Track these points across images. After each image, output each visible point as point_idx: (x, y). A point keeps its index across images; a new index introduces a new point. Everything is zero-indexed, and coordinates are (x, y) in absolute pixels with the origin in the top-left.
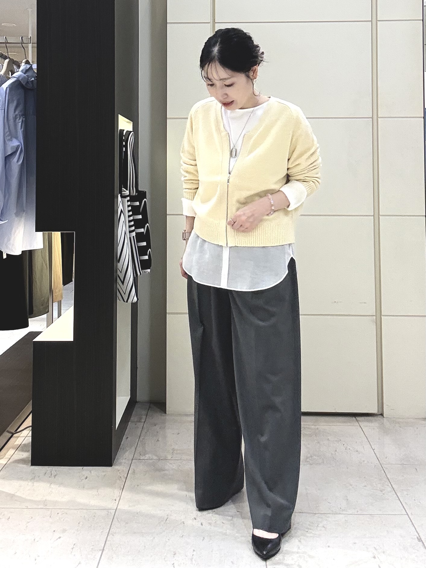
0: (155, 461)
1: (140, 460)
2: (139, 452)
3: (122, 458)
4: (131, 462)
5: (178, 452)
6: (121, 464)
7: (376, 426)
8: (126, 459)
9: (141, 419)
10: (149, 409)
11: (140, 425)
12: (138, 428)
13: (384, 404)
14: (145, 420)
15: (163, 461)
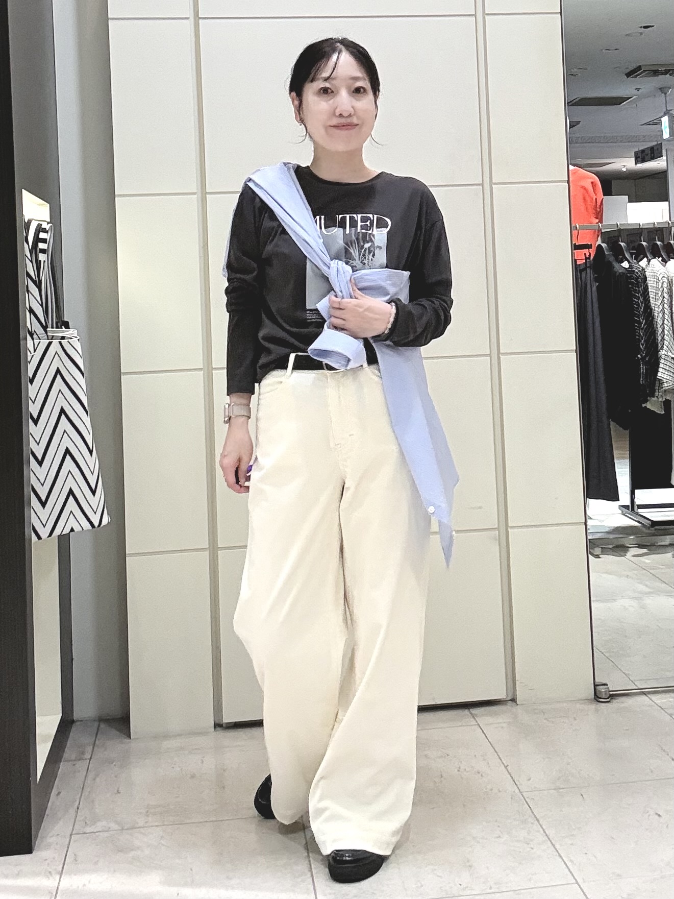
0: (114, 832)
1: (85, 835)
2: (83, 818)
3: (51, 834)
4: (68, 840)
5: (157, 809)
6: (49, 846)
7: (504, 721)
8: (58, 835)
9: (83, 753)
10: (97, 734)
11: (82, 766)
12: (79, 771)
13: (517, 682)
14: (92, 755)
15: (130, 831)
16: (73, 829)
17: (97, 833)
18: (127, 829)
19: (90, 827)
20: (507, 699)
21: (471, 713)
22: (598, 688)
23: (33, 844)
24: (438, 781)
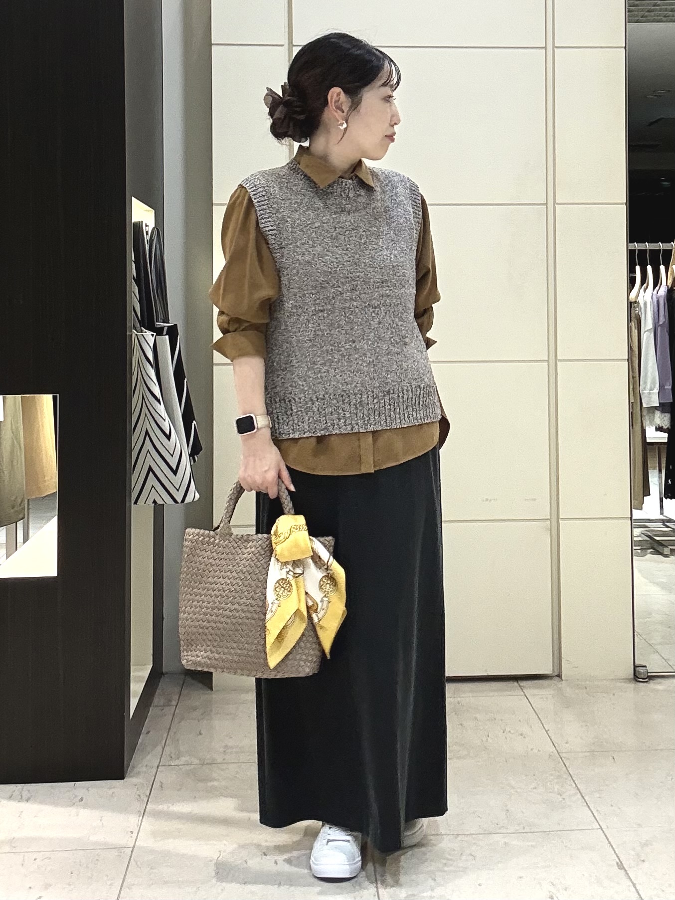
1: (170, 767)
2: (168, 753)
3: (140, 765)
4: (156, 770)
5: (234, 750)
6: (138, 774)
7: (551, 693)
8: (146, 766)
9: (170, 701)
10: (183, 684)
11: (169, 711)
12: (165, 715)
13: (563, 660)
14: (178, 702)
15: (209, 766)
16: (160, 762)
17: (180, 766)
18: (207, 764)
19: (175, 760)
20: (553, 675)
21: (520, 686)
22: (637, 669)
23: (125, 770)
24: (484, 739)
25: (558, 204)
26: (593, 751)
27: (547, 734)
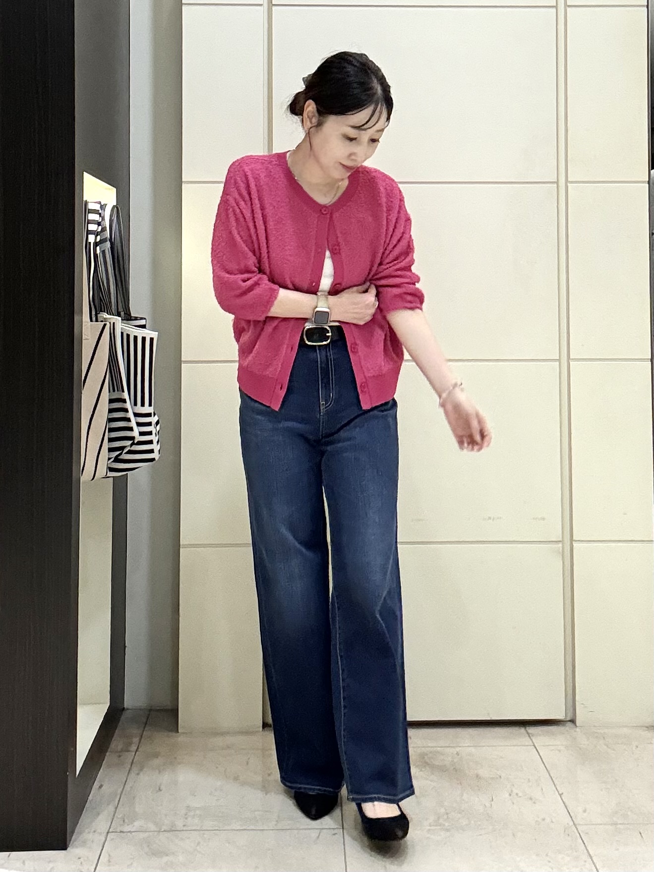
0: (151, 833)
1: (122, 833)
2: (121, 816)
3: (87, 830)
4: (104, 839)
5: (198, 812)
6: (84, 843)
7: (563, 743)
8: (94, 832)
9: (130, 745)
11: (127, 758)
12: (122, 764)
13: (577, 703)
14: (138, 747)
15: (166, 834)
16: (110, 828)
17: (133, 833)
18: (164, 831)
19: (128, 825)
20: (565, 720)
21: (528, 733)
23: (68, 840)
24: (488, 805)
25: (572, 182)
26: (616, 824)
27: (562, 799)
